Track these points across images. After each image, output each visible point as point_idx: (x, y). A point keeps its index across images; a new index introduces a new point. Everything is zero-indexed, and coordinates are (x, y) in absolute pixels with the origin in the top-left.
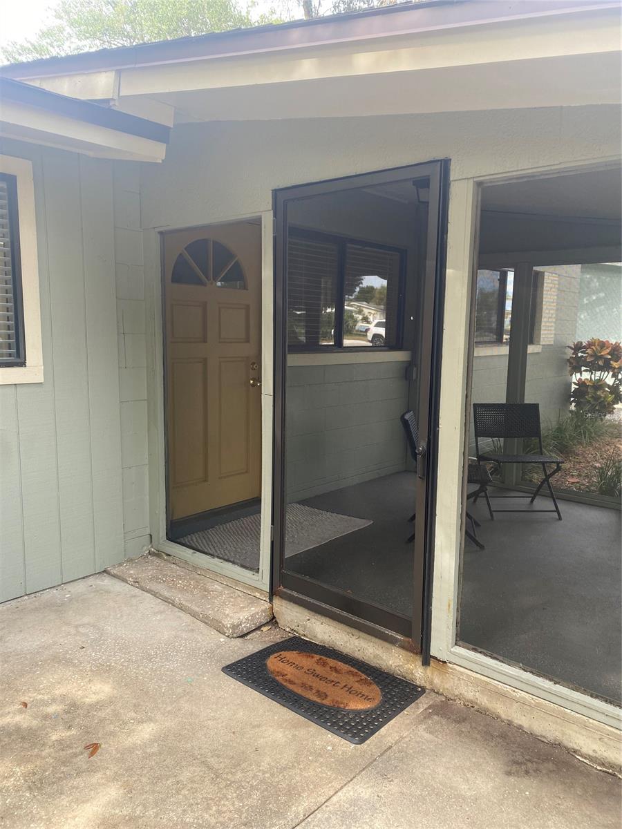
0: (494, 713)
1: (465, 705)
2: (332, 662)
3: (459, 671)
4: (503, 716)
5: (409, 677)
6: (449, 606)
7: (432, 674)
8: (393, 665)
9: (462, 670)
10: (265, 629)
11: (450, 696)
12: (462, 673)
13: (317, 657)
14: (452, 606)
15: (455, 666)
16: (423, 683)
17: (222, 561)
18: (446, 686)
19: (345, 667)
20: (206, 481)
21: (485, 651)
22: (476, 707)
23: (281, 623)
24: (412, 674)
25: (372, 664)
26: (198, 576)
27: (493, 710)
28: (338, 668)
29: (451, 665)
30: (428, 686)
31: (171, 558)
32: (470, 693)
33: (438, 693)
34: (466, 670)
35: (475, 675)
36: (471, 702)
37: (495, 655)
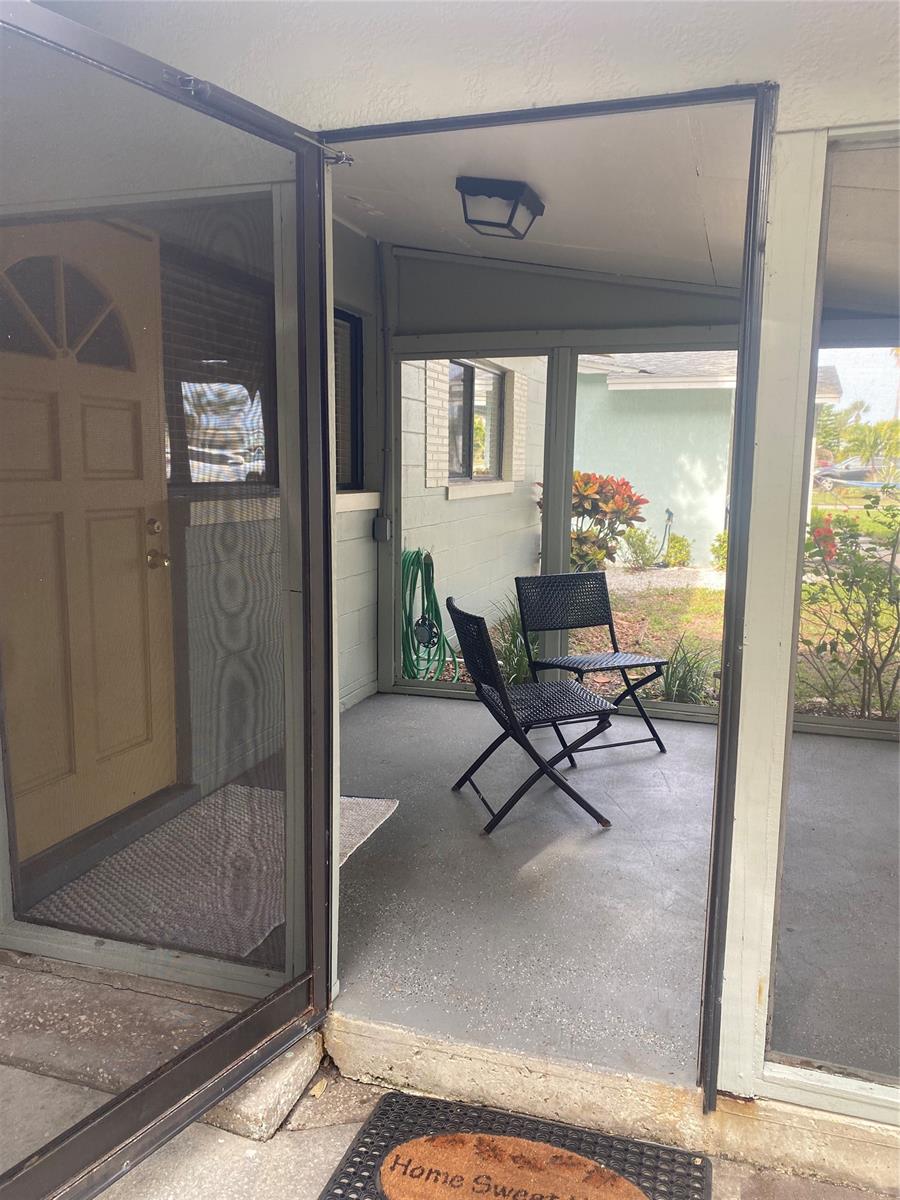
0: (860, 1180)
1: (795, 1175)
2: (509, 1144)
3: (781, 1113)
4: (881, 1183)
5: (667, 1138)
6: (760, 992)
7: (722, 1126)
8: (629, 1119)
9: (789, 1108)
10: (317, 1090)
11: (762, 1162)
12: (789, 1116)
13: (472, 1139)
14: (766, 992)
15: (771, 1102)
16: (699, 1147)
17: (176, 953)
18: (756, 1144)
19: (539, 1149)
20: (72, 771)
21: (828, 1064)
22: (821, 1174)
23: (346, 1066)
24: (674, 1130)
25: (578, 1123)
26: (119, 995)
27: (858, 1174)
28: (529, 1156)
29: (763, 1104)
30: (711, 1149)
31: (35, 961)
32: (807, 1151)
33: (734, 1160)
34: (800, 1109)
35: (817, 1115)
36: (811, 1166)
37: (851, 1069)
